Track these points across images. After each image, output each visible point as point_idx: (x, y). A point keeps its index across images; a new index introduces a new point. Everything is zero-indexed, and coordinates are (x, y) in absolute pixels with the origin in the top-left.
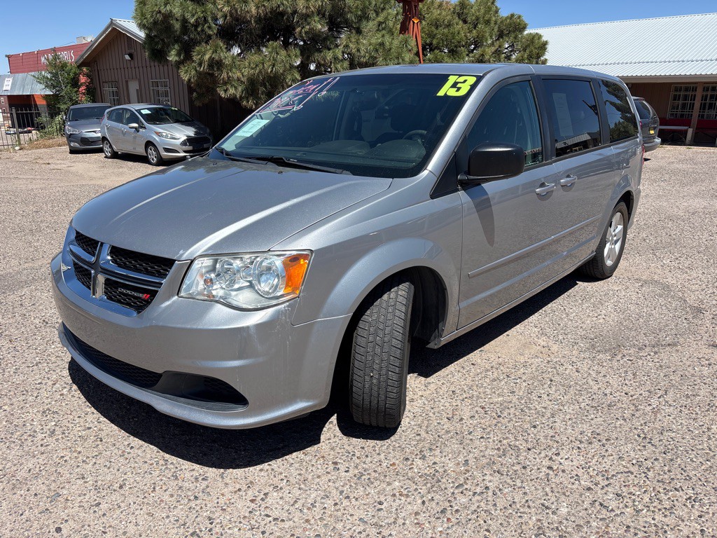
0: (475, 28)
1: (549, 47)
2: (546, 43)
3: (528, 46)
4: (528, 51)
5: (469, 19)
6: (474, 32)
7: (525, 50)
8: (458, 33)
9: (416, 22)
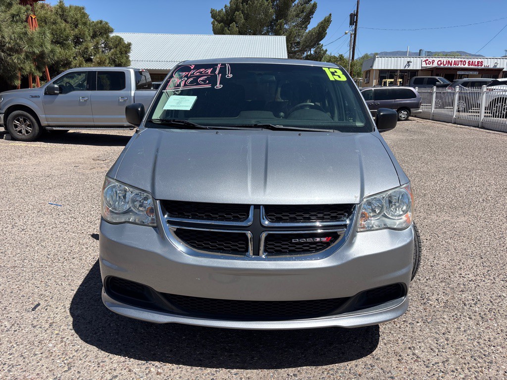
0: (76, 27)
1: (132, 47)
2: (129, 44)
3: (118, 44)
4: (118, 49)
5: (69, 20)
6: (76, 30)
7: (116, 48)
8: (65, 30)
9: (33, 17)
